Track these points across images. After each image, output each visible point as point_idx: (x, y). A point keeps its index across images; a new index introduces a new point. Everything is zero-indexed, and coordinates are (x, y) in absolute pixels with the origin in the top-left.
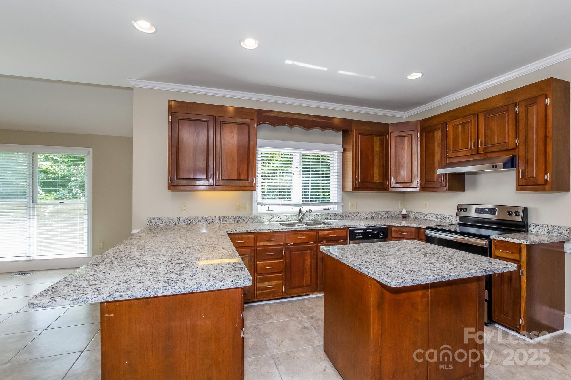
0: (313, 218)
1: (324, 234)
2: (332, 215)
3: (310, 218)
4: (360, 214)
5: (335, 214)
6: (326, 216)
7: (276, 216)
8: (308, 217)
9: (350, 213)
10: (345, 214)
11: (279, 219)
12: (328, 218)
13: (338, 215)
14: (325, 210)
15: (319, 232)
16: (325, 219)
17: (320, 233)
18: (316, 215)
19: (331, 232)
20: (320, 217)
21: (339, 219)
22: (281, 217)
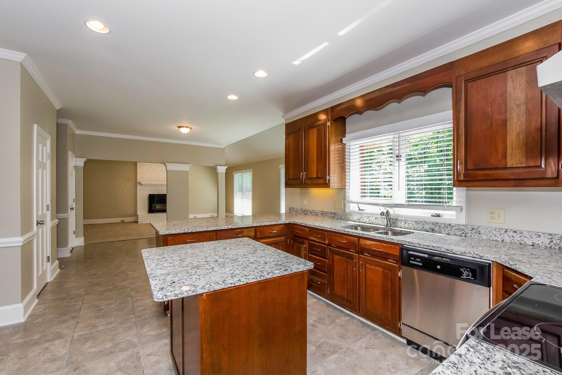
0: (411, 225)
1: (365, 244)
2: (443, 226)
3: (406, 225)
4: (511, 234)
5: (450, 225)
6: (432, 227)
7: (365, 216)
8: (403, 224)
9: (484, 228)
10: (469, 227)
11: (368, 220)
12: (436, 229)
13: (454, 228)
14: (432, 216)
15: (361, 239)
16: (429, 230)
17: (362, 242)
18: (415, 222)
19: (374, 244)
20: (420, 226)
21: (458, 234)
22: (370, 218)
